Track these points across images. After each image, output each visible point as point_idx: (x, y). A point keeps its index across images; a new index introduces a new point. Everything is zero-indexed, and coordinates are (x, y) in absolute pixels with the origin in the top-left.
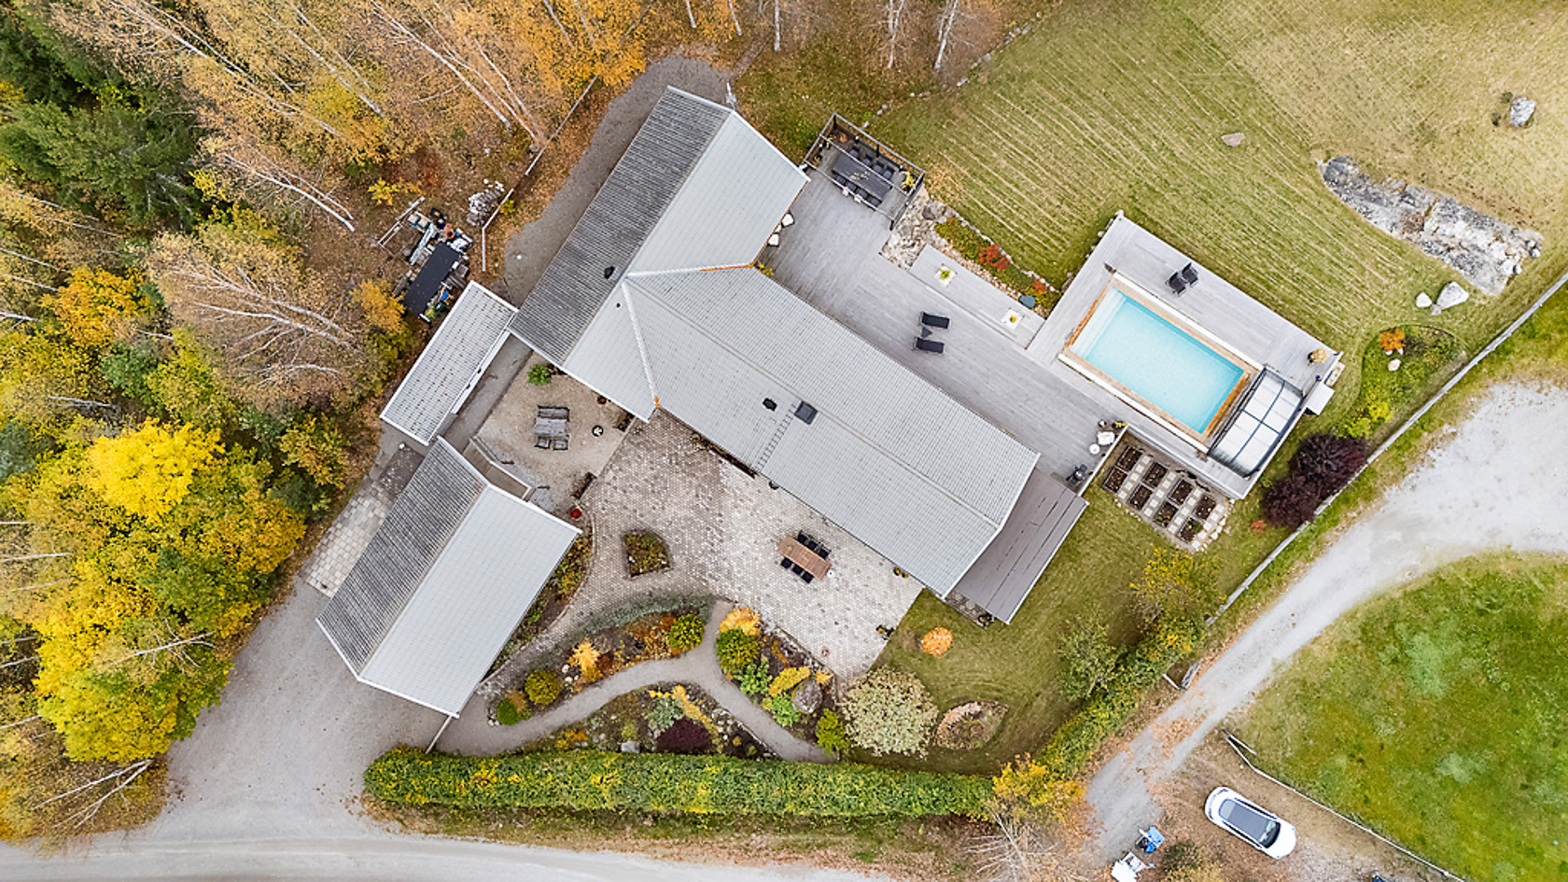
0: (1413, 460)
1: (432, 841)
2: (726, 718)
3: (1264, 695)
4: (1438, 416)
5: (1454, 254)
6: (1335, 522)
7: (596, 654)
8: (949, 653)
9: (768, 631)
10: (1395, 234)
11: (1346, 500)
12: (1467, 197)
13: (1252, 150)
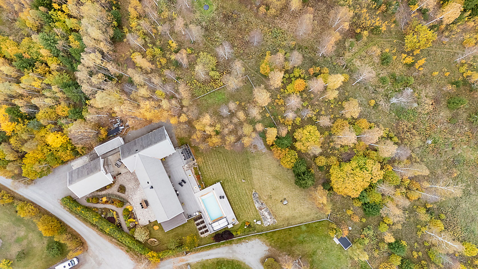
0: (240, 242)
1: (67, 212)
2: (119, 220)
3: (198, 263)
4: (247, 238)
5: (263, 217)
6: (224, 244)
7: (106, 200)
8: (157, 230)
9: (133, 212)
10: (257, 209)
11: (227, 242)
12: (271, 210)
13: (245, 184)
